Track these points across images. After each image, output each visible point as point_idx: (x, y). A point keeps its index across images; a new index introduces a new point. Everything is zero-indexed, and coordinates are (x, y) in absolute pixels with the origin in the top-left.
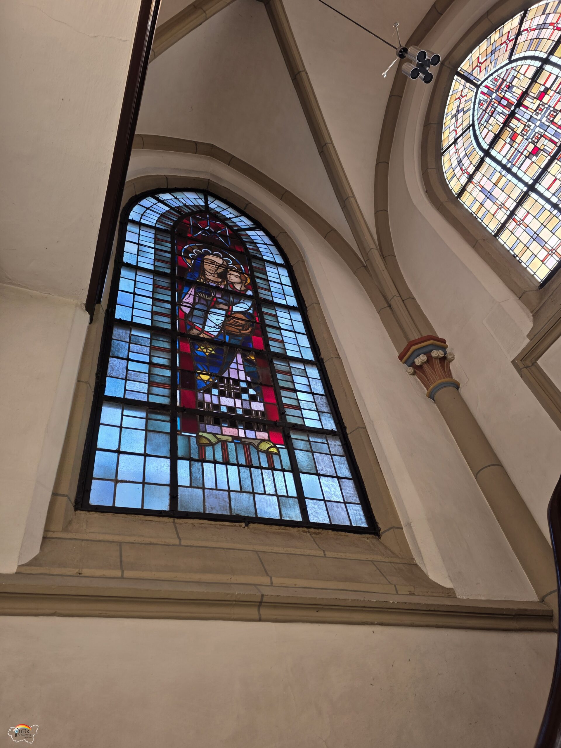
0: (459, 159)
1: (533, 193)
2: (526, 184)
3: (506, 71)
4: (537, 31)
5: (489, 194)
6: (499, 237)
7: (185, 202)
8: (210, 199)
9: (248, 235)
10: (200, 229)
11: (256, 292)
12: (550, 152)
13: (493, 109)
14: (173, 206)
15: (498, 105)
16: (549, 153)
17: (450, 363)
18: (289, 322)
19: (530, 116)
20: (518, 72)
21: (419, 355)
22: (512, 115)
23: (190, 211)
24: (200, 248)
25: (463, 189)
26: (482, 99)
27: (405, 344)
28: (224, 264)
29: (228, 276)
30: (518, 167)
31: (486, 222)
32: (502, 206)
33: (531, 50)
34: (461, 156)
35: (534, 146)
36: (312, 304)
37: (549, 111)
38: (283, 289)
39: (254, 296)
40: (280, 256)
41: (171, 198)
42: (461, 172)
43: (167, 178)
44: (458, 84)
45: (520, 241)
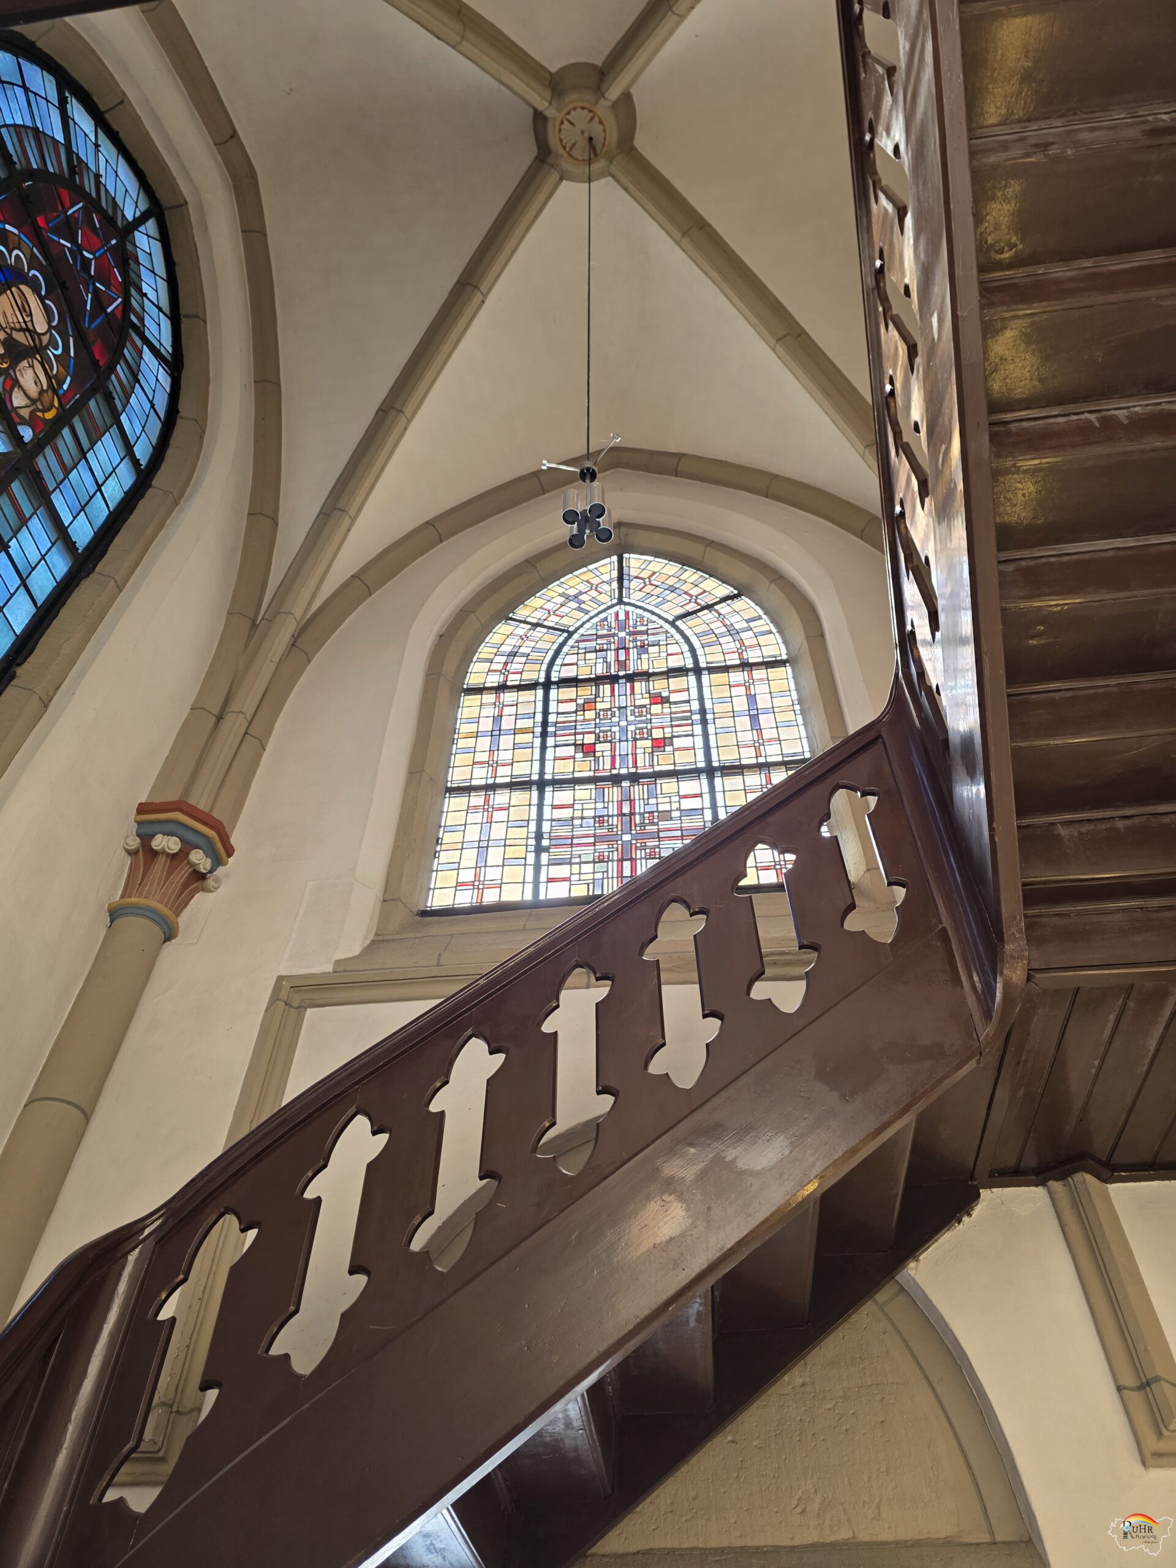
0: (516, 650)
1: (536, 792)
2: (542, 772)
3: (659, 626)
4: (724, 629)
5: (498, 733)
6: (449, 797)
7: (102, 172)
8: (151, 226)
9: (141, 355)
10: (73, 239)
11: (39, 445)
12: (598, 770)
13: (605, 647)
14: (75, 149)
15: (615, 650)
16: (597, 768)
17: (201, 893)
18: (33, 556)
19: (624, 705)
20: (667, 645)
21: (173, 836)
22: (613, 679)
23: (94, 194)
24: (33, 262)
25: (479, 690)
26: (609, 620)
27: (172, 795)
28: (43, 337)
29: (25, 363)
30: (557, 743)
31: (458, 760)
32: (493, 765)
33: (701, 639)
34: (522, 650)
35: (593, 741)
36: (109, 577)
37: (645, 725)
38: (91, 498)
39: (28, 447)
40: (151, 449)
41: (87, 132)
42: (500, 667)
43: (122, 102)
44: (607, 567)
45: (464, 831)
